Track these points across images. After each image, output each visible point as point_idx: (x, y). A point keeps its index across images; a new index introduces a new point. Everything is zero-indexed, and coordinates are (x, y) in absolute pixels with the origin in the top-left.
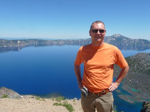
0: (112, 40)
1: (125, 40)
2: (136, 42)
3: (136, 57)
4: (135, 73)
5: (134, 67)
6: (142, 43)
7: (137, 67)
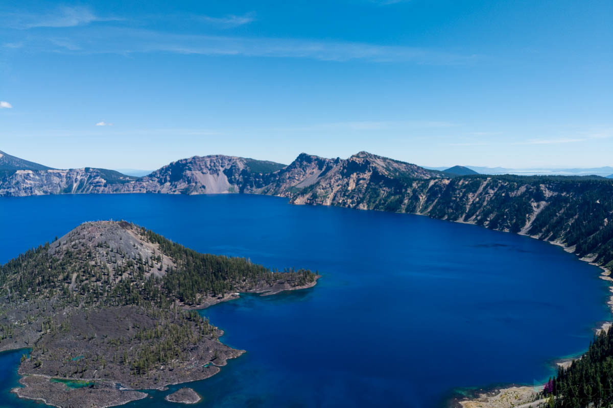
1: (27, 177)
2: (76, 182)
3: (73, 243)
4: (75, 307)
5: (68, 286)
6: (98, 182)
7: (80, 282)
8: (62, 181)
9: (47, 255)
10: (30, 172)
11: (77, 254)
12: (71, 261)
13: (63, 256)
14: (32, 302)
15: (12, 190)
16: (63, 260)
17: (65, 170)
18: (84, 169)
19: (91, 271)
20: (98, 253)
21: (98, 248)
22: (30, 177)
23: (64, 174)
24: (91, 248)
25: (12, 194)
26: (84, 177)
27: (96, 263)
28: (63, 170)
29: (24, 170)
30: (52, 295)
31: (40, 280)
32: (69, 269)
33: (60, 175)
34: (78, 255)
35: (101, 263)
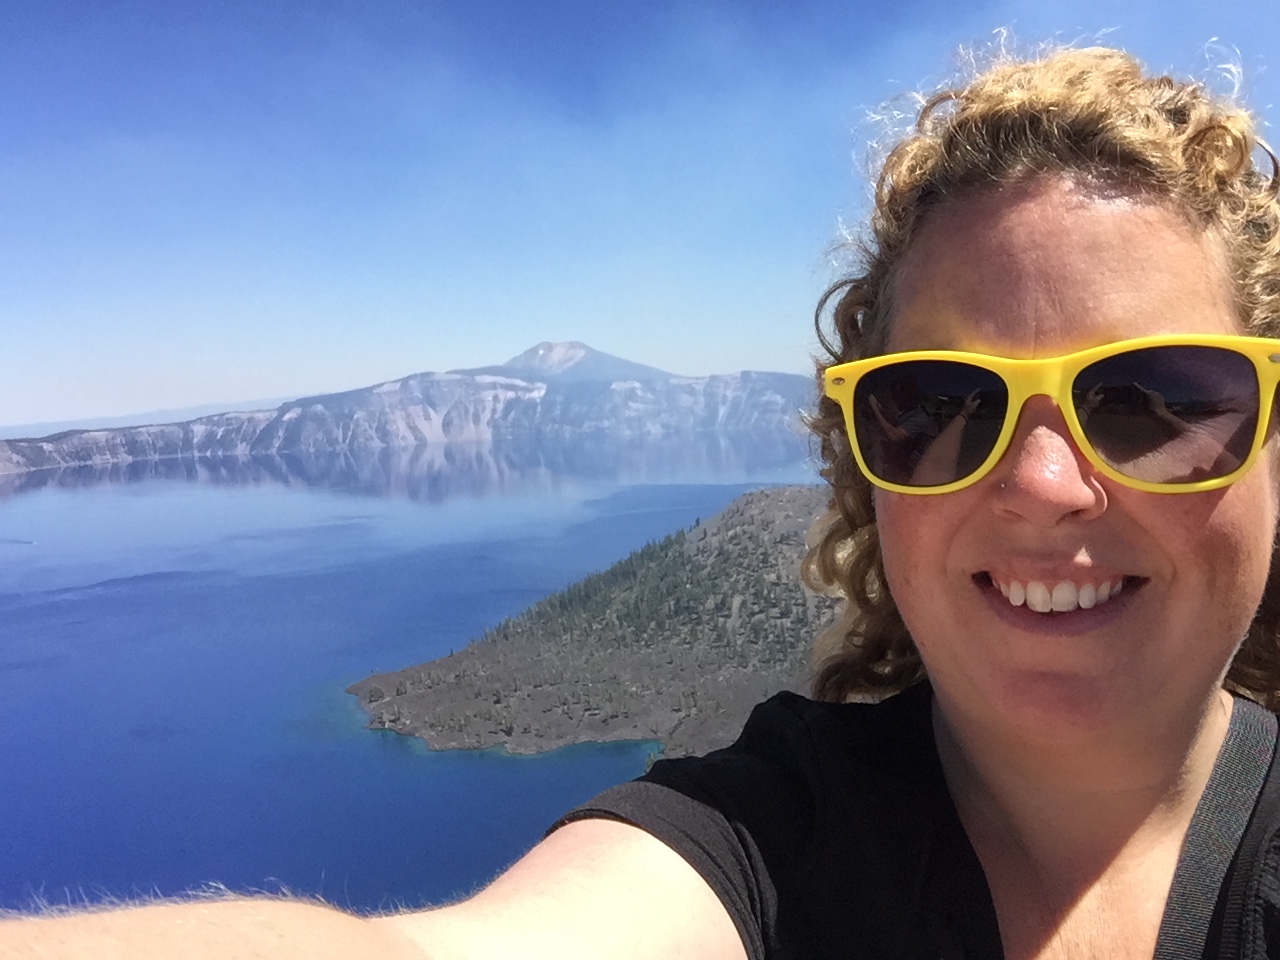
0: (517, 400)
1: (631, 395)
2: (724, 403)
3: (731, 533)
4: (740, 668)
5: (725, 622)
6: (768, 403)
7: (748, 616)
8: (696, 403)
9: (681, 554)
10: (637, 385)
11: (740, 556)
12: (728, 570)
13: (712, 559)
14: (660, 649)
15: (606, 424)
16: (713, 568)
17: (702, 378)
18: (739, 375)
19: (769, 593)
20: (782, 555)
21: (780, 545)
22: (636, 395)
23: (700, 387)
24: (768, 544)
25: (606, 431)
26: (739, 393)
27: (779, 577)
28: (697, 378)
29: (625, 381)
30: (696, 639)
31: (672, 608)
32: (726, 586)
33: (693, 388)
34: (741, 559)
35: (788, 577)
